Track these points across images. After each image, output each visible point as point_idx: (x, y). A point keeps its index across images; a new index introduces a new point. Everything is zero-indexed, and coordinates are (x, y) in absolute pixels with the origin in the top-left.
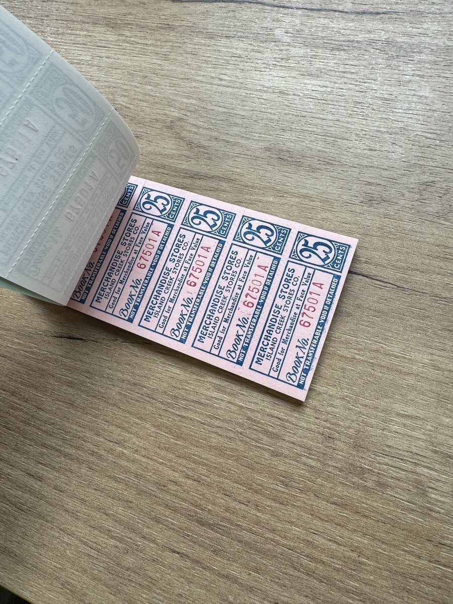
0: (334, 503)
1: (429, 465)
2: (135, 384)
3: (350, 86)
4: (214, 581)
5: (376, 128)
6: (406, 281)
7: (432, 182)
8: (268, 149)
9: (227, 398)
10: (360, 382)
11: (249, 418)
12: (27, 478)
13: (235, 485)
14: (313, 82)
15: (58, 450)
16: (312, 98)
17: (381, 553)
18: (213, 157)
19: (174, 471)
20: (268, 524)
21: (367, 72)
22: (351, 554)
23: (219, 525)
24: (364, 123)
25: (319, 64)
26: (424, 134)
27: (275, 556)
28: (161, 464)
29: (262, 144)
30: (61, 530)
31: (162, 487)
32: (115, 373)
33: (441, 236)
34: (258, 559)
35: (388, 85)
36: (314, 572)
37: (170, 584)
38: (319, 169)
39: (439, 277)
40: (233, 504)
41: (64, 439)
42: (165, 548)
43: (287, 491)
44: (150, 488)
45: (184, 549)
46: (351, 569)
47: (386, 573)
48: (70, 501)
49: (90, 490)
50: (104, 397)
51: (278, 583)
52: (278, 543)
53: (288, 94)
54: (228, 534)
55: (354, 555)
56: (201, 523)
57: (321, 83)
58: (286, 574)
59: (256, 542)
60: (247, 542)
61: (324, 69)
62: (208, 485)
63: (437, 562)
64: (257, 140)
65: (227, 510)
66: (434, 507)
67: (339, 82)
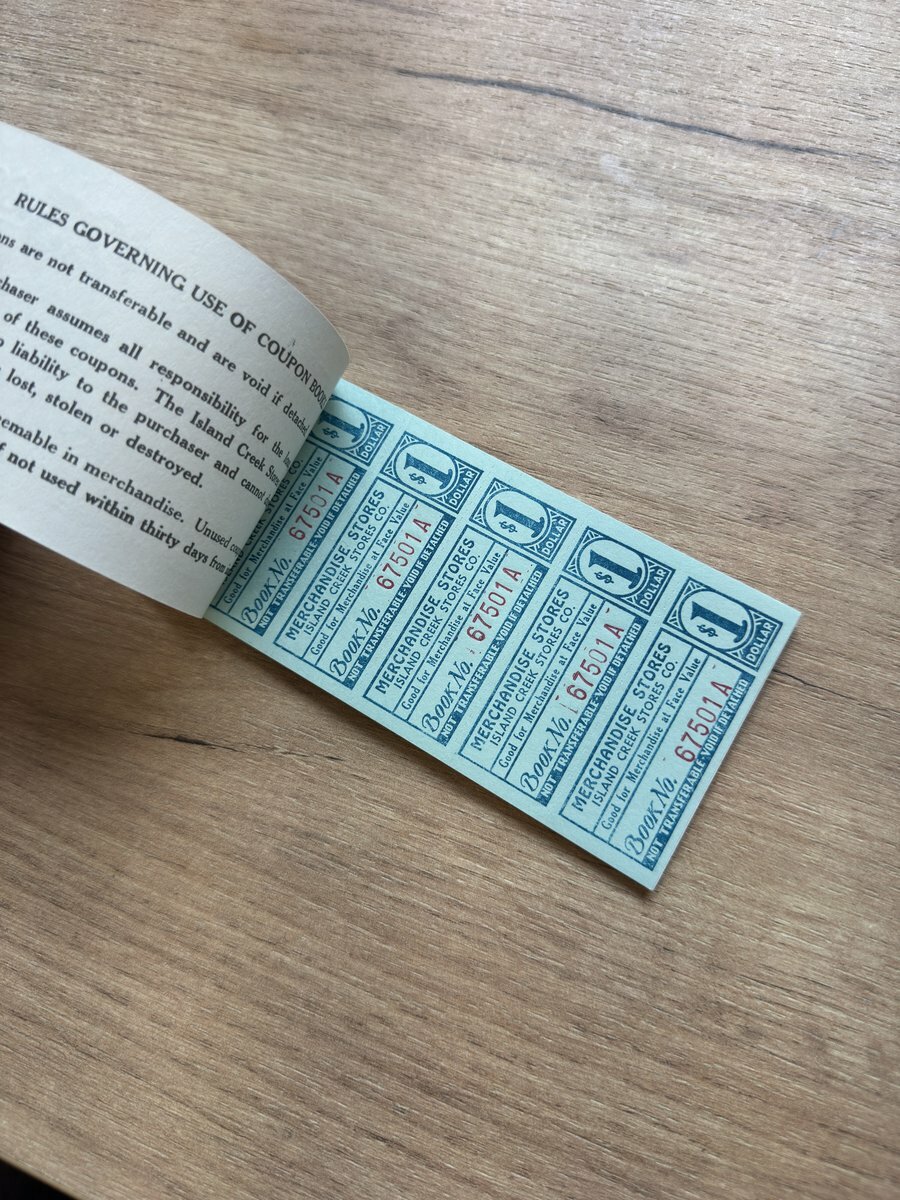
0: (667, 1063)
1: (833, 1002)
2: (308, 835)
3: (740, 287)
4: (449, 1188)
5: (783, 377)
6: (820, 674)
7: (879, 491)
8: (576, 398)
9: (482, 869)
10: (726, 852)
11: (521, 909)
12: (97, 998)
13: (492, 1027)
14: (672, 271)
15: (155, 951)
16: (667, 304)
17: (740, 1145)
18: (470, 405)
19: (379, 997)
20: (548, 1094)
21: (773, 263)
22: (690, 1147)
23: (460, 1094)
24: (762, 363)
25: (683, 237)
26: (869, 397)
27: (557, 1148)
28: (356, 984)
29: (567, 388)
30: (165, 1093)
31: (356, 1025)
32: (268, 812)
33: (888, 595)
34: (528, 1153)
35: (811, 294)
36: (624, 1176)
37: (367, 1192)
38: (673, 447)
39: (878, 670)
40: (487, 1060)
41: (169, 932)
42: (359, 1130)
43: (585, 1040)
44: (334, 1026)
45: (395, 1132)
46: (688, 1171)
47: (746, 1178)
48: (182, 1043)
49: (220, 1025)
50: (247, 857)
51: (561, 1192)
52: (564, 1127)
53: (621, 291)
54: (476, 1110)
55: (695, 1148)
56: (427, 1089)
57: (686, 275)
58: (576, 1178)
59: (526, 1125)
60: (509, 1124)
61: (692, 247)
62: (442, 1026)
63: (833, 1160)
64: (556, 377)
65: (475, 1069)
66: (835, 1071)
67: (720, 276)
